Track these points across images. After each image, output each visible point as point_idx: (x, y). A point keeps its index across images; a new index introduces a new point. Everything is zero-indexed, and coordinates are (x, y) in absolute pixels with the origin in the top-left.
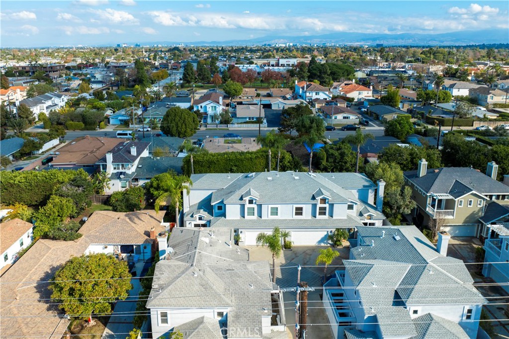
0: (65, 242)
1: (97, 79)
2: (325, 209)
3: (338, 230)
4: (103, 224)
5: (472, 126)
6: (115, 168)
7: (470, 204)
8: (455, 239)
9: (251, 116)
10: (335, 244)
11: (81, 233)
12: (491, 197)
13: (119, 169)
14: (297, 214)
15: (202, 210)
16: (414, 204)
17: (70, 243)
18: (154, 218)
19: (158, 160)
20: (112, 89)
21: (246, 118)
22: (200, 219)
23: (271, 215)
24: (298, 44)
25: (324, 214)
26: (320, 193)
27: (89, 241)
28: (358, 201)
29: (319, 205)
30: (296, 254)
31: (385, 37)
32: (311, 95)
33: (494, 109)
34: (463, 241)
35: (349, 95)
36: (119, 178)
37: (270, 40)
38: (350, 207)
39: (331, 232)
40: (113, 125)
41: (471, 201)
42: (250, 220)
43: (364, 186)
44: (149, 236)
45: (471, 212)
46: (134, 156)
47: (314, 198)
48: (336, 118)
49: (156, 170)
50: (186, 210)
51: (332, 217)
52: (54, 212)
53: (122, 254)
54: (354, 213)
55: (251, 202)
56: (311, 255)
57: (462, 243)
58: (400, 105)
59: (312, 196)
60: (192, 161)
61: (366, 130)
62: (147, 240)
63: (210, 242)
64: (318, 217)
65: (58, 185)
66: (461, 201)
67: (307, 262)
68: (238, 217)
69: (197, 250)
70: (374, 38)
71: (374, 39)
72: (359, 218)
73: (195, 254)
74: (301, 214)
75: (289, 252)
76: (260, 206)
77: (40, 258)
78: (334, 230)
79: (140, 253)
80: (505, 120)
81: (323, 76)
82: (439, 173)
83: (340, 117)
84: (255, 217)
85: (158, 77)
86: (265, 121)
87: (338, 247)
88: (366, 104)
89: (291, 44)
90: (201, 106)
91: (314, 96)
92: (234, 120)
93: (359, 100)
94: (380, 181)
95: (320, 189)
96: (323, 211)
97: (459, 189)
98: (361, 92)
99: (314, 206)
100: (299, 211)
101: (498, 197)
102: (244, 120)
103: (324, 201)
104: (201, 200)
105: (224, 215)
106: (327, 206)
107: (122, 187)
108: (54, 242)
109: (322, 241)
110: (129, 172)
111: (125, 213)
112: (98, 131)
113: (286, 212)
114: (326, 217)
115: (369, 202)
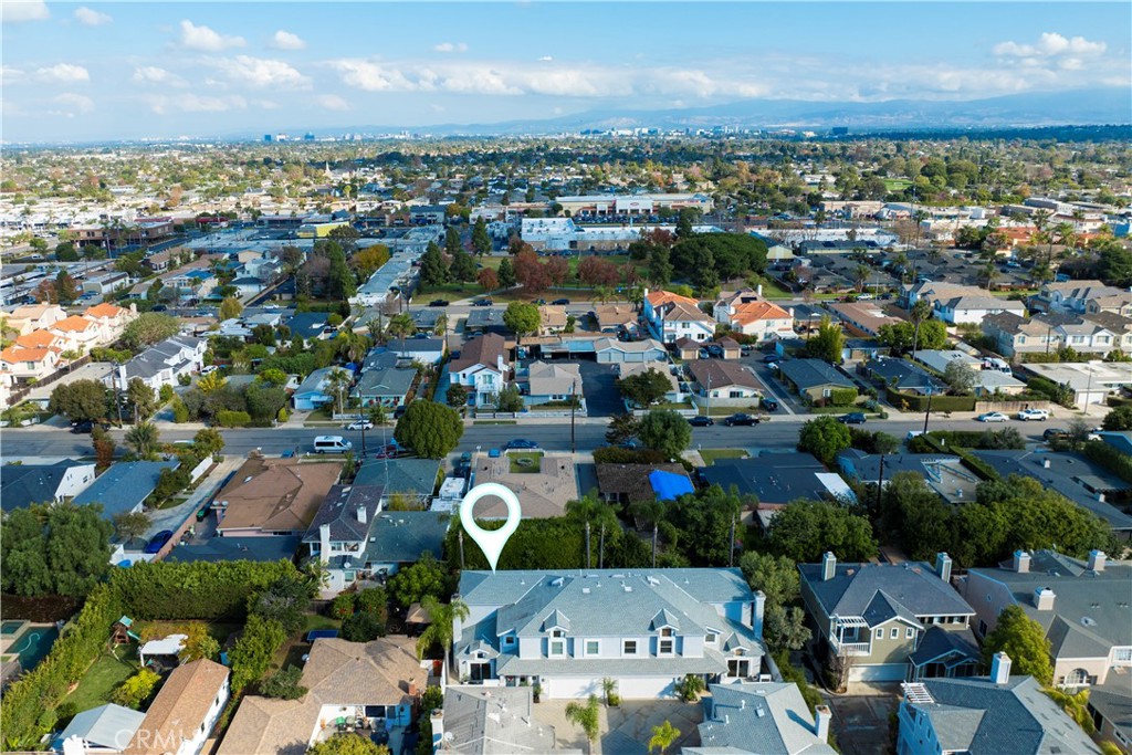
0: (284, 702)
1: (248, 272)
2: (670, 643)
3: (689, 675)
4: (336, 668)
5: (973, 410)
6: (333, 548)
7: (894, 635)
8: (874, 687)
9: (557, 393)
10: (685, 697)
11: (304, 685)
12: (931, 620)
13: (340, 549)
14: (627, 651)
15: (482, 642)
16: (808, 634)
17: (293, 703)
18: (411, 656)
19: (399, 524)
20: (281, 298)
21: (548, 396)
22: (480, 656)
23: (589, 652)
24: (659, 130)
25: (669, 650)
26: (662, 619)
27: (319, 699)
28: (722, 628)
29: (661, 638)
30: (625, 715)
31: (852, 109)
32: (673, 328)
33: (1024, 365)
34: (884, 689)
35: (748, 330)
36: (342, 567)
37: (599, 120)
38: (711, 638)
39: (679, 679)
40: (303, 412)
41: (895, 631)
42: (557, 661)
43: (735, 599)
44: (407, 691)
45: (897, 646)
46: (362, 524)
47: (652, 628)
48: (716, 396)
49: (400, 546)
50: (457, 639)
51: (681, 654)
52: (259, 649)
53: (368, 719)
54: (716, 645)
55: (557, 634)
56: (647, 717)
57: (882, 694)
58: (844, 355)
59: (649, 623)
60: (461, 540)
61: (772, 424)
62: (404, 698)
63: (502, 720)
64: (660, 655)
65: (255, 594)
66: (880, 631)
67: (642, 729)
68: (538, 656)
69: (486, 737)
70: (828, 111)
71: (829, 115)
72: (723, 654)
73: (482, 745)
74: (634, 651)
75: (615, 712)
76: (571, 641)
77: (259, 734)
78: (683, 676)
79: (394, 717)
80: (1035, 397)
81: (701, 270)
82: (854, 576)
83: (724, 392)
84: (564, 656)
85: (369, 262)
86: (583, 401)
87: (690, 702)
88: (780, 348)
89: (645, 131)
90: (464, 375)
91: (680, 333)
92: (527, 401)
93: (767, 336)
94: (758, 594)
95: (663, 611)
96: (666, 647)
97: (879, 611)
98: (771, 321)
99: (654, 640)
100: (630, 647)
101: (942, 620)
102: (545, 401)
103: (668, 632)
104: (480, 620)
105: (516, 651)
106: (672, 639)
107: (346, 580)
108: (269, 701)
109: (665, 691)
110: (357, 555)
111: (363, 645)
112: (276, 428)
113: (611, 648)
114: (672, 655)
115: (743, 622)
